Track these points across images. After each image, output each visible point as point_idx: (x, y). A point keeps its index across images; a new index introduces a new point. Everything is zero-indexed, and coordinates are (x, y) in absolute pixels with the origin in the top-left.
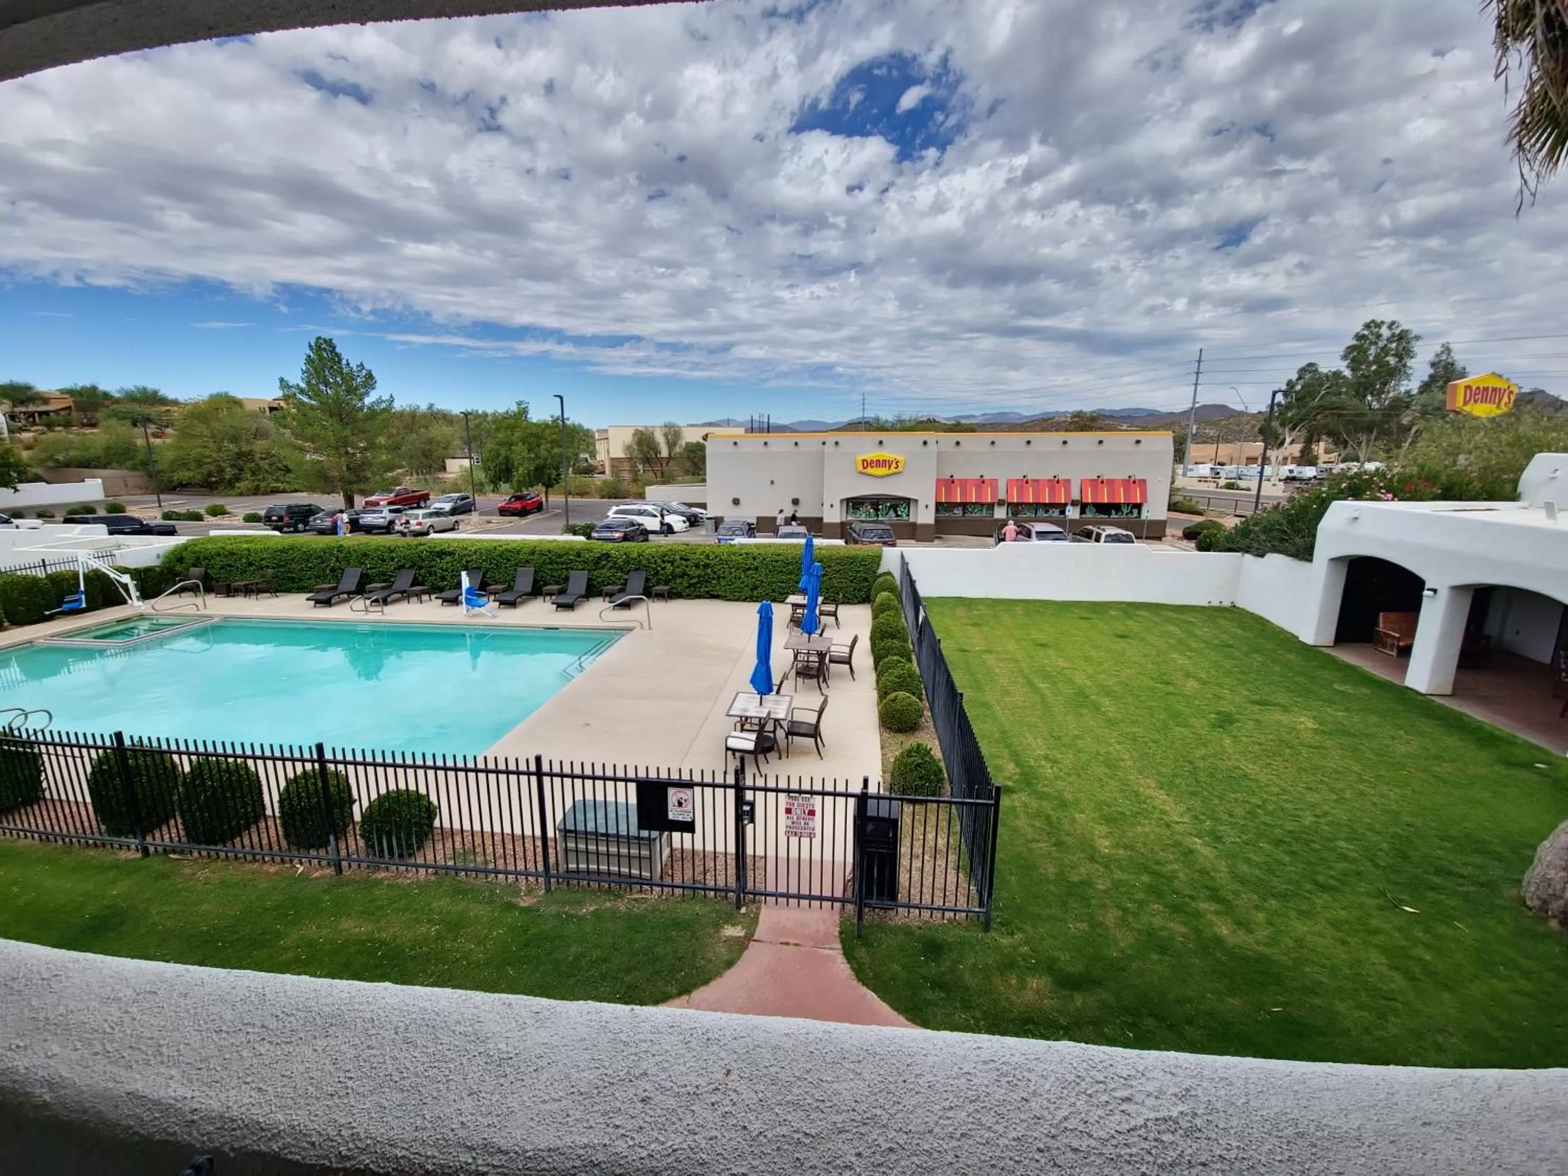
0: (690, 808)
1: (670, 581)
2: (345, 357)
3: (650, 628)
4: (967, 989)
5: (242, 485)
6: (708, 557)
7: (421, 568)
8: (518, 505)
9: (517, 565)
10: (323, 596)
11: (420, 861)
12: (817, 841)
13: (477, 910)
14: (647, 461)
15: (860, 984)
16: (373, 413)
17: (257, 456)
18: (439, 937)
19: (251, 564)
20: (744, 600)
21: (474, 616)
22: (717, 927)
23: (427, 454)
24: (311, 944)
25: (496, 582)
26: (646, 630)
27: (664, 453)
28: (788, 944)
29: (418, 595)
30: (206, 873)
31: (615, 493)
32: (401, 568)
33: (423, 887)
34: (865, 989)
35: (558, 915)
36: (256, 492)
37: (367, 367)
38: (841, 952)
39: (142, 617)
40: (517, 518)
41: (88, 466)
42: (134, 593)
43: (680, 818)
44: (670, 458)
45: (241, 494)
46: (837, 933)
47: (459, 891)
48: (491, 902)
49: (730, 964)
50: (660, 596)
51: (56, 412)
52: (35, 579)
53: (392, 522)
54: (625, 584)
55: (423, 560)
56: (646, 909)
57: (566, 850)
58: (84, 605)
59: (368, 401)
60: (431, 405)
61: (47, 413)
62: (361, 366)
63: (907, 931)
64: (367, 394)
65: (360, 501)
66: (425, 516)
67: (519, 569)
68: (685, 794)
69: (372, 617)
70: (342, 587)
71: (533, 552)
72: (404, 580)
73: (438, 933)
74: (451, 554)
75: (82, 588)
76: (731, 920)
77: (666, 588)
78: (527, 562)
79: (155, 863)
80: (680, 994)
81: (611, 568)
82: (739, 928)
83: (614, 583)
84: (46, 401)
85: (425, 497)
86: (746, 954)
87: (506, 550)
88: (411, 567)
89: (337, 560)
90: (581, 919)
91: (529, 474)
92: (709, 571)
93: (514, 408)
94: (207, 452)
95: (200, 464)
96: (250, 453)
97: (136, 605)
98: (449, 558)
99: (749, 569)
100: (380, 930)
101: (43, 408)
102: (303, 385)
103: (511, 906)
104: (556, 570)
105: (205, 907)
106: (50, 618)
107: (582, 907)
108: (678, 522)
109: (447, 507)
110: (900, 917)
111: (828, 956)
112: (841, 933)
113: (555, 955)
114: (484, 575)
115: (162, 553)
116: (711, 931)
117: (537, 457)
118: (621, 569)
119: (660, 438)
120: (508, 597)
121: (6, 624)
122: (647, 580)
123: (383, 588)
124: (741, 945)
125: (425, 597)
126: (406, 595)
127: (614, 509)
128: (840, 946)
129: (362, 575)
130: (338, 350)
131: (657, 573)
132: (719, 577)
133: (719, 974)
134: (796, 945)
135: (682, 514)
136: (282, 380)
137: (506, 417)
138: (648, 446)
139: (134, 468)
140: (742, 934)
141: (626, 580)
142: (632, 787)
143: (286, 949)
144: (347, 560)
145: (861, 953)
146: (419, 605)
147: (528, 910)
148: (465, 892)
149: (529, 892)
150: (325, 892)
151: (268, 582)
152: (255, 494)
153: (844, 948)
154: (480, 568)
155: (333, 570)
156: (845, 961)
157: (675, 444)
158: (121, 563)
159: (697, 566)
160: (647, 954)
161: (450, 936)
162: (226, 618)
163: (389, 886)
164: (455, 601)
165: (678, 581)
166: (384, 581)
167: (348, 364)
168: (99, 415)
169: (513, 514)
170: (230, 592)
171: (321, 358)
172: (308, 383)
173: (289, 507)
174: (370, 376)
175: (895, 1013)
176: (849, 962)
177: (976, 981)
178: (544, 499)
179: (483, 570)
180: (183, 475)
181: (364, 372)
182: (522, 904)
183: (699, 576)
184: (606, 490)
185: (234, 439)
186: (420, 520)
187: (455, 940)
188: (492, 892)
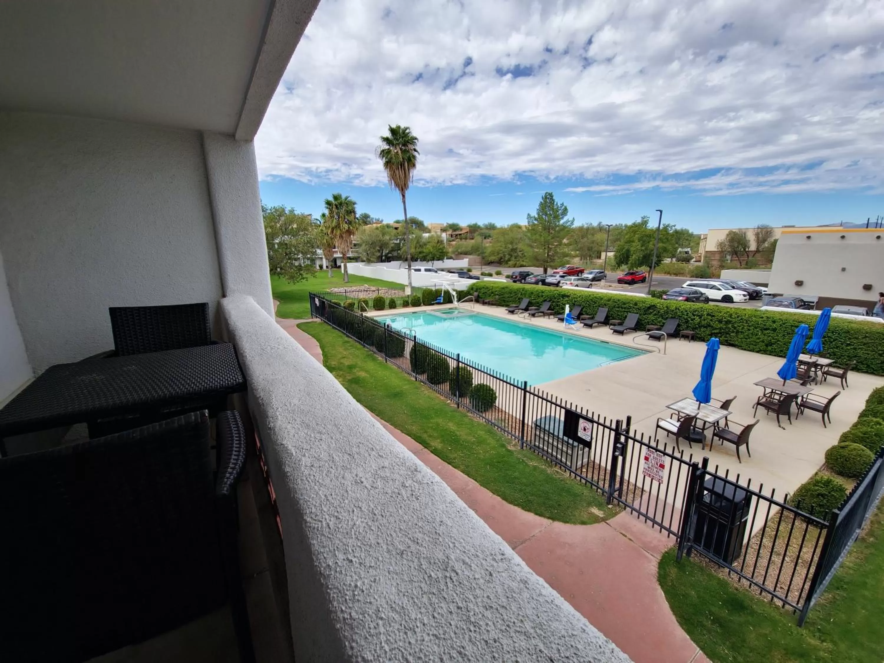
0: (589, 433)
1: (696, 328)
2: (556, 201)
3: (665, 354)
4: (744, 641)
5: (510, 263)
6: (731, 316)
7: (554, 302)
8: (629, 278)
9: (599, 306)
10: (511, 309)
11: (484, 415)
12: (663, 487)
13: (492, 441)
14: (735, 253)
15: (658, 583)
16: (564, 228)
17: (518, 250)
18: (473, 443)
19: (492, 293)
20: (758, 352)
21: (569, 328)
22: (589, 504)
23: (590, 249)
24: (438, 425)
25: (587, 314)
26: (662, 354)
27: (753, 247)
28: (626, 536)
29: (549, 315)
30: (426, 392)
31: (701, 274)
32: (545, 301)
33: (479, 424)
34: (659, 587)
35: (519, 459)
36: (515, 266)
37: (565, 204)
38: (659, 561)
39: (456, 308)
40: (627, 285)
41: (466, 254)
42: (456, 299)
43: (584, 438)
44: (757, 251)
45: (509, 267)
46: (663, 551)
47: (490, 432)
48: (498, 441)
49: (583, 523)
50: (685, 337)
51: (464, 234)
52: (431, 290)
53: (559, 282)
54: (662, 326)
55: (555, 298)
56: (559, 478)
57: (535, 434)
58: (442, 301)
59: (562, 222)
60: (600, 223)
61: (460, 234)
62: (562, 204)
63: (723, 584)
64: (562, 218)
65: (550, 271)
66: (574, 280)
67: (600, 308)
68: (589, 425)
69: (527, 321)
70: (520, 307)
71: (609, 300)
72: (545, 307)
73: (474, 441)
74: (568, 296)
75: (443, 295)
76: (600, 506)
77: (692, 332)
78: (605, 305)
79: (417, 383)
80: (549, 518)
81: (655, 315)
82: (602, 512)
83: (656, 324)
84: (461, 229)
85: (582, 272)
86: (596, 525)
87: (595, 297)
88: (549, 301)
89: (521, 294)
90: (527, 465)
91: (639, 260)
92: (730, 326)
93: (639, 220)
94: (501, 248)
95: (498, 253)
96: (516, 249)
97: (455, 303)
98: (567, 299)
99: (766, 329)
100: (458, 431)
101: (460, 233)
102: (536, 216)
103: (503, 446)
104: (621, 312)
105: (420, 401)
106: (433, 304)
107: (532, 461)
108: (737, 295)
109: (591, 276)
110: (723, 574)
111: (646, 557)
112: (666, 552)
113: (508, 472)
114: (582, 310)
115: (468, 285)
116: (585, 505)
117: (646, 249)
118: (662, 316)
119: (751, 237)
120: (589, 322)
121: (422, 304)
122: (679, 325)
123: (536, 309)
124: (596, 520)
125: (552, 317)
126: (544, 314)
127: (688, 283)
128: (660, 558)
129: (529, 302)
130: (554, 198)
131: (687, 322)
132: (737, 332)
133: (575, 523)
134: (630, 540)
135: (744, 290)
136: (529, 215)
137: (635, 225)
138: (739, 243)
139: (479, 255)
140: (601, 516)
141: (664, 323)
142: (563, 411)
143: (431, 423)
144: (525, 294)
145: (673, 572)
146: (548, 320)
147: (509, 451)
148: (491, 433)
149: (514, 445)
150: (451, 411)
151: (497, 301)
152: (514, 267)
153: (661, 560)
154: (580, 305)
155: (519, 299)
156: (657, 566)
157: (764, 241)
158: (456, 288)
159: (720, 321)
160: (545, 494)
161: (477, 444)
162: (478, 313)
163: (470, 419)
164: (562, 320)
165: (702, 329)
166: (538, 306)
167: (557, 204)
168: (475, 235)
169: (626, 283)
170: (484, 303)
171: (546, 202)
172: (538, 214)
173: (521, 272)
174: (566, 209)
175: (671, 612)
176: (659, 568)
177: (756, 643)
178: (647, 276)
179: (582, 307)
180: (492, 258)
181: (563, 207)
182: (509, 448)
183: (721, 329)
184: (695, 272)
185: (512, 243)
186: (572, 282)
187: (477, 446)
188: (500, 438)
